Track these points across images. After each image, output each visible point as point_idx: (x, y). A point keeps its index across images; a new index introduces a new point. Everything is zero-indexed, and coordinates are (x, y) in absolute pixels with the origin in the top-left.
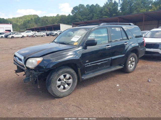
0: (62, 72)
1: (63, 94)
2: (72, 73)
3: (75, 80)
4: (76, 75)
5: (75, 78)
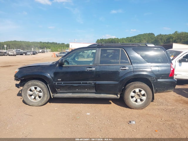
2: (42, 87)
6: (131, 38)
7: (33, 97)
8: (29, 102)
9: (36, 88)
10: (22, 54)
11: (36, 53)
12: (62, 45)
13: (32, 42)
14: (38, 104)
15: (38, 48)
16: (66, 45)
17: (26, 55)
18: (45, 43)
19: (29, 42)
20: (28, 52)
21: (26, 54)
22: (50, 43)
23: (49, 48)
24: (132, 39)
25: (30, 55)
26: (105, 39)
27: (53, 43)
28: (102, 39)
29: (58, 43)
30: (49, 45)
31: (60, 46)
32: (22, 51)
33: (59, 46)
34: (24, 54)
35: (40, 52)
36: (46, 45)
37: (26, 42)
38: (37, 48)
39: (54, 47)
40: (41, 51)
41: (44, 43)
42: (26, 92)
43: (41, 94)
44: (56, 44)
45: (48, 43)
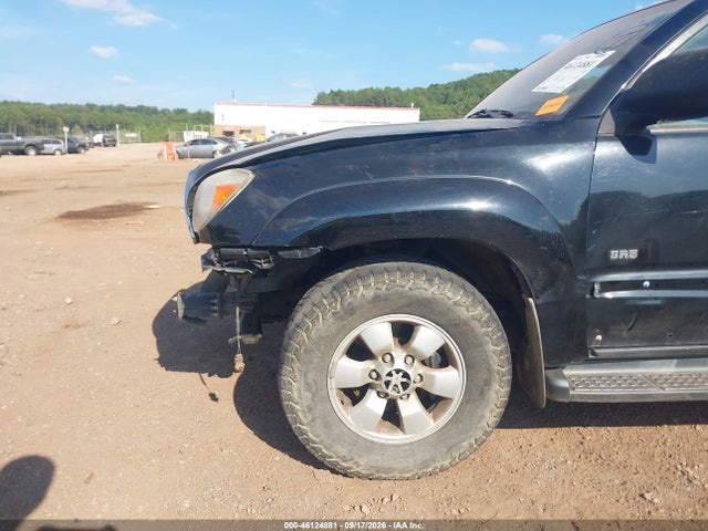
0: (377, 298)
1: (376, 460)
2: (466, 323)
3: (488, 383)
4: (496, 349)
5: (489, 370)
6: (447, 87)
7: (375, 404)
8: (343, 451)
9: (404, 333)
10: (22, 153)
11: (83, 146)
12: (179, 117)
13: (52, 107)
14: (425, 464)
15: (82, 127)
16: (194, 114)
17: (38, 154)
18: (110, 107)
19: (39, 104)
20: (48, 142)
21: (39, 150)
22: (130, 109)
23: (126, 126)
24: (451, 91)
25: (58, 153)
26: (349, 92)
27: (140, 109)
28: (335, 90)
29: (159, 109)
30: (125, 117)
31: (169, 118)
32: (19, 138)
33: (165, 119)
34: (32, 152)
35: (98, 144)
36: (115, 115)
37: (29, 104)
38: (77, 127)
39: (148, 126)
40: (98, 138)
41: (103, 109)
42: (325, 371)
43: (448, 381)
44: (154, 111)
45: (120, 109)
